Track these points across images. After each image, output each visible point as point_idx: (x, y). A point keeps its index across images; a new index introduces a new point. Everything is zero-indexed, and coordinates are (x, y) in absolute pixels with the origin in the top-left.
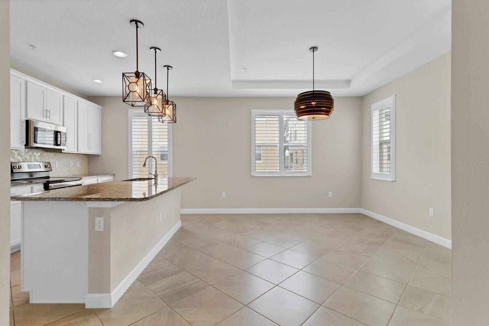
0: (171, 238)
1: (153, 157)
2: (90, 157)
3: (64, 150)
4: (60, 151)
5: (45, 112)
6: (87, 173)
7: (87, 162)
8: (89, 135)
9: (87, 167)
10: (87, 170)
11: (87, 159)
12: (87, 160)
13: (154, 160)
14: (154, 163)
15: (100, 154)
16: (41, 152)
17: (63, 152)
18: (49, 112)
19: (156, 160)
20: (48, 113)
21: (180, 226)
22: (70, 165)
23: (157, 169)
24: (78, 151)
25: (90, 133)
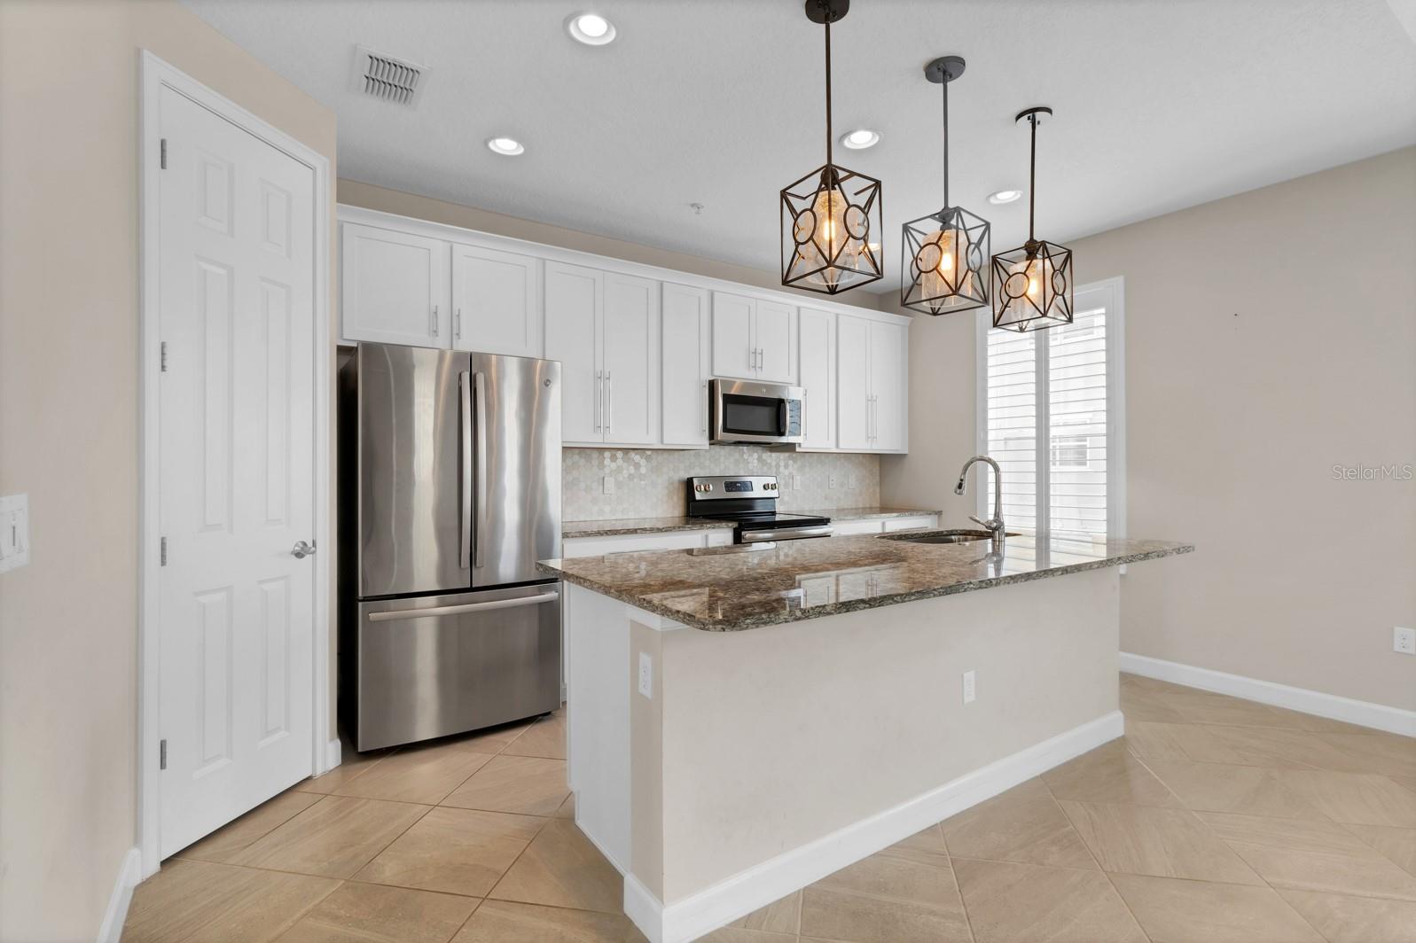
0: (1041, 776)
1: (989, 461)
2: (884, 463)
3: (800, 444)
4: (790, 447)
5: (752, 356)
6: (878, 505)
7: (878, 472)
8: (870, 400)
9: (878, 490)
10: (878, 495)
11: (878, 467)
12: (876, 469)
13: (991, 468)
14: (991, 477)
15: (906, 452)
16: (760, 452)
17: (798, 449)
18: (762, 354)
19: (997, 469)
20: (759, 357)
21: (1120, 735)
22: (831, 482)
23: (1003, 497)
24: (837, 446)
25: (872, 397)
